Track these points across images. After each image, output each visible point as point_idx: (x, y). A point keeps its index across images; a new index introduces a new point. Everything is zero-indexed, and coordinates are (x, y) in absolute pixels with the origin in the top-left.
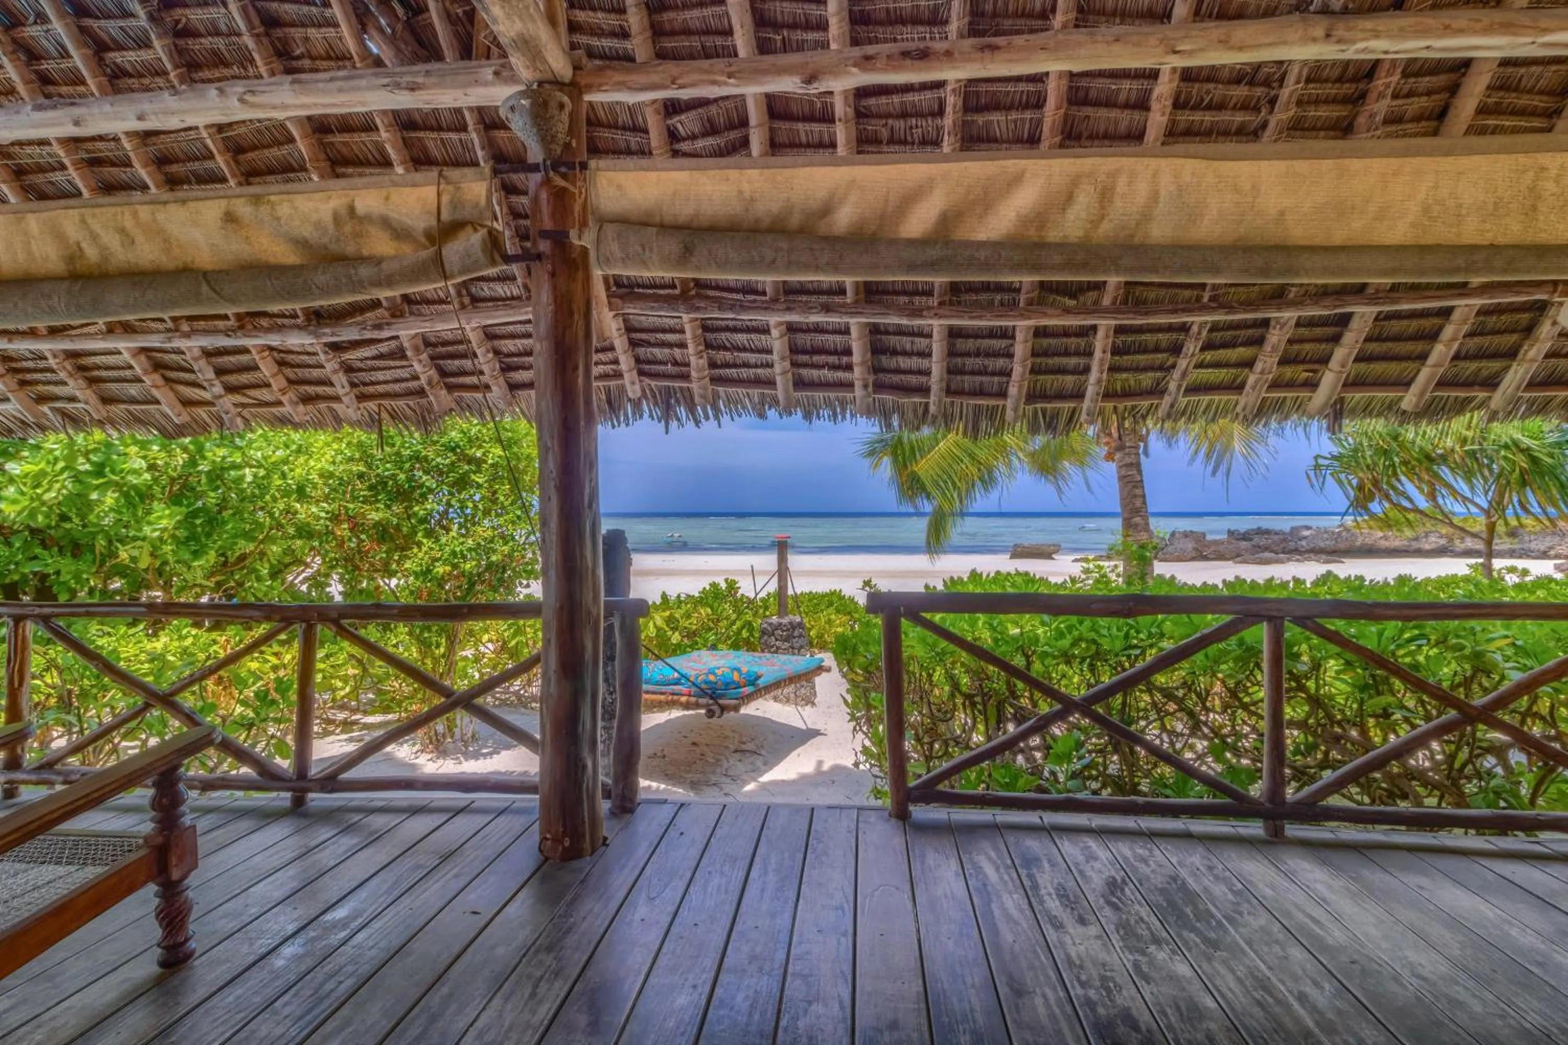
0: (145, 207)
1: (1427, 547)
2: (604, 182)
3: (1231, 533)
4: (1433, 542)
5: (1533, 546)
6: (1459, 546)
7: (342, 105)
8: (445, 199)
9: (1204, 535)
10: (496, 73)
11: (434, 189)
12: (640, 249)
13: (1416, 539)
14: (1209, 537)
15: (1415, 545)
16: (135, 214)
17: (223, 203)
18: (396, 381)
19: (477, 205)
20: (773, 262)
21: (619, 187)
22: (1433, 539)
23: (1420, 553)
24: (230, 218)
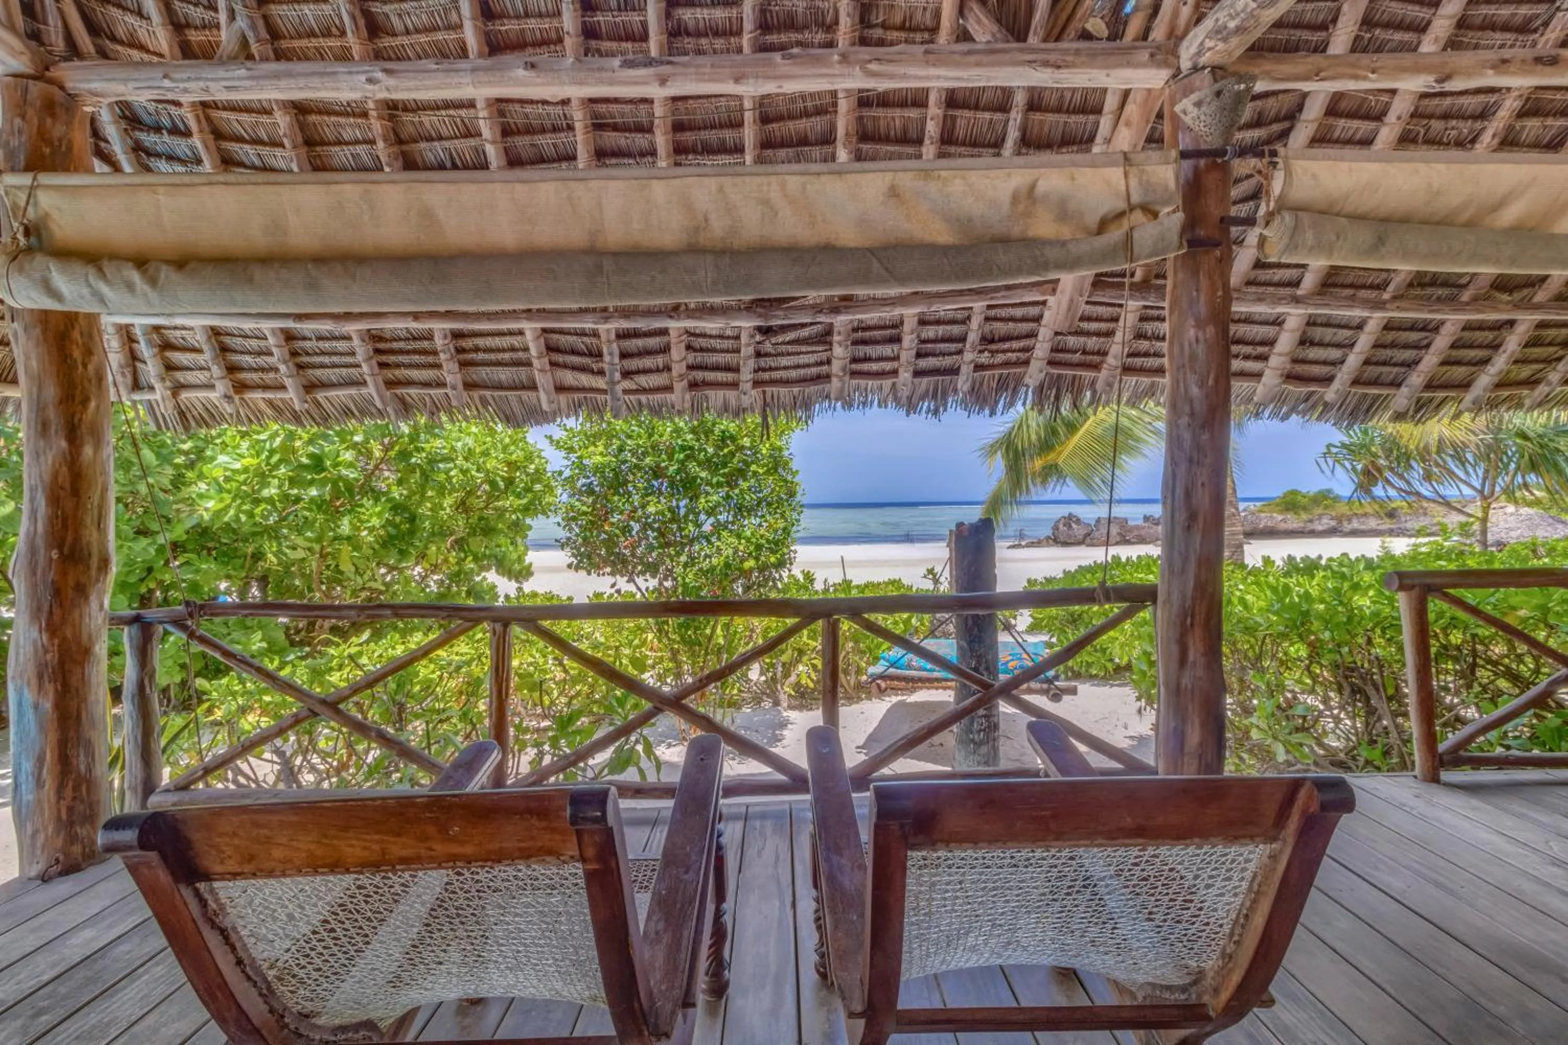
0: (794, 178)
1: (1320, 528)
2: (1299, 171)
3: (1146, 518)
4: (1326, 523)
5: (1409, 525)
6: (1347, 527)
7: (968, 80)
8: (1133, 182)
9: (1126, 520)
10: (1152, 55)
11: (1121, 169)
12: (1334, 238)
13: (1311, 521)
14: (1131, 523)
15: (1310, 527)
16: (783, 186)
17: (889, 176)
18: (798, 367)
19: (1166, 188)
20: (1459, 254)
21: (1314, 176)
22: (1325, 521)
23: (1313, 534)
24: (894, 193)
